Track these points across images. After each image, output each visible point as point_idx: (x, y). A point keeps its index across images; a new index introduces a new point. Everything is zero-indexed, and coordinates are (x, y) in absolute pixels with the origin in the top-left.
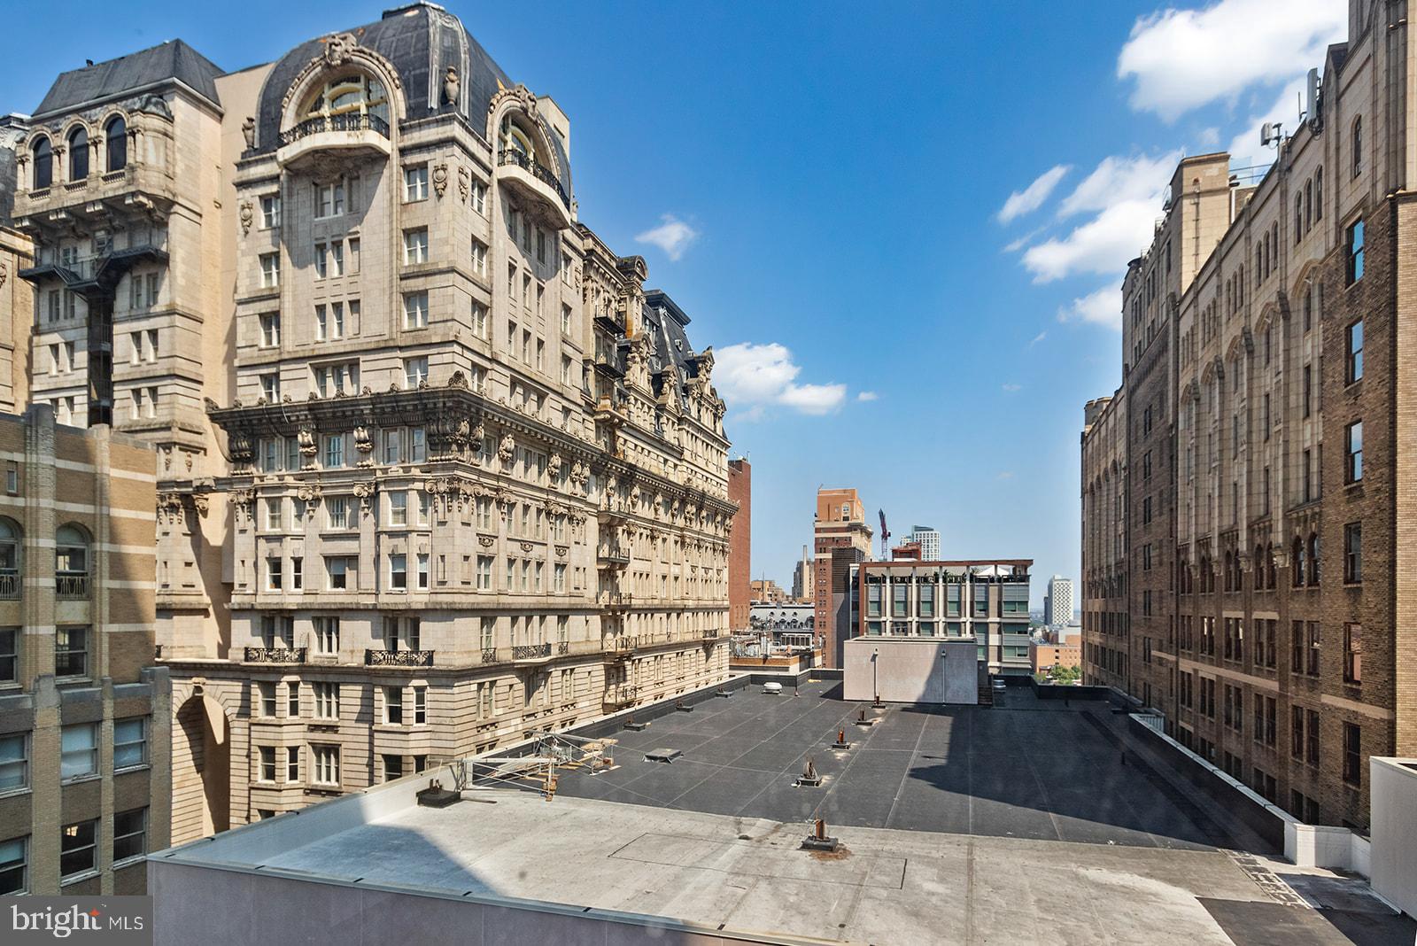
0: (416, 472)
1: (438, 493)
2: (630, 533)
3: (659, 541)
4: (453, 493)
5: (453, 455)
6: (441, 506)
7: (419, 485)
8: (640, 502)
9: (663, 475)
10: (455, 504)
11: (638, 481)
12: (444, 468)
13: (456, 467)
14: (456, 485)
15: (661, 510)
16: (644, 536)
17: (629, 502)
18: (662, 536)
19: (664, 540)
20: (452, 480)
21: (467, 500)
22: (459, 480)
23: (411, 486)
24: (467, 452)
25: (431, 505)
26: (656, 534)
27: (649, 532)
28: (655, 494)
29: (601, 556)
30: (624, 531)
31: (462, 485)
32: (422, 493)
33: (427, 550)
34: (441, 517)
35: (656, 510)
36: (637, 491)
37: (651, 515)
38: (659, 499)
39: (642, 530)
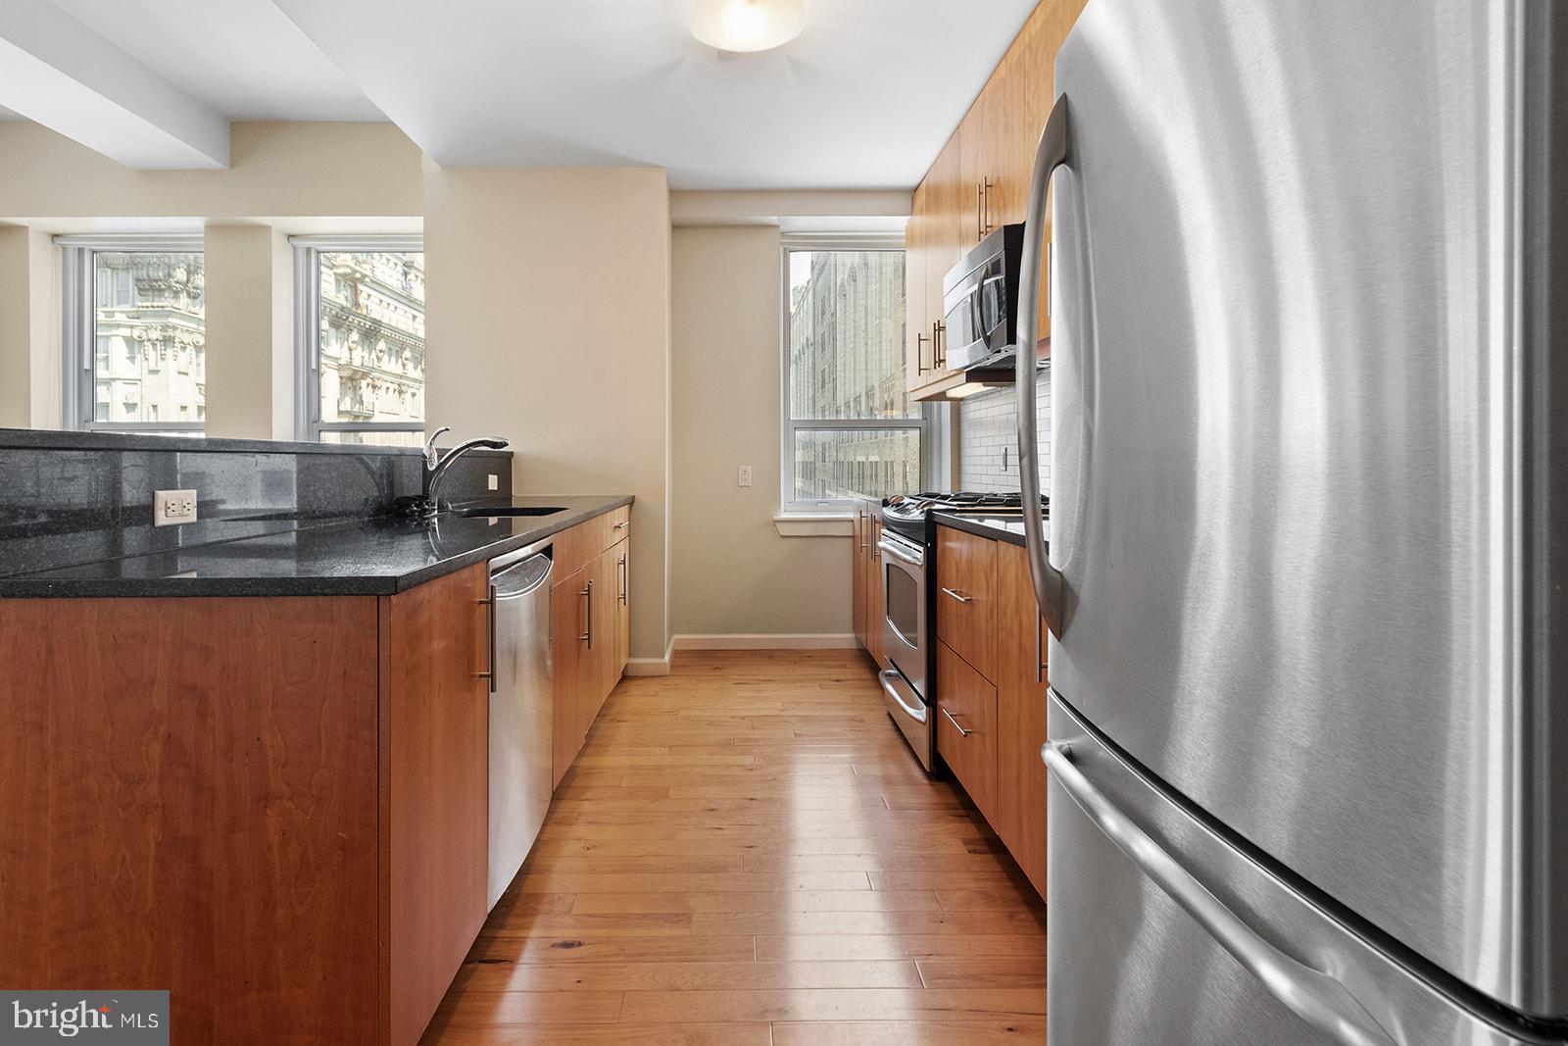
0: (120, 318)
1: (149, 340)
2: (374, 387)
3: (408, 396)
4: (167, 341)
5: (167, 302)
6: (152, 354)
7: (127, 332)
8: (386, 357)
9: (411, 331)
10: (170, 352)
11: (383, 336)
12: (156, 315)
13: (170, 314)
14: (170, 333)
15: (410, 365)
16: (391, 390)
17: (373, 356)
18: (410, 391)
19: (414, 395)
20: (165, 328)
21: (184, 348)
22: (175, 328)
23: (115, 332)
24: (184, 299)
25: (140, 352)
26: (404, 388)
27: (396, 387)
28: (403, 349)
29: (342, 408)
30: (368, 384)
31: (178, 334)
32: (130, 341)
33: (136, 400)
34: (153, 367)
35: (404, 365)
36: (382, 345)
37: (399, 370)
38: (407, 354)
39: (389, 385)
